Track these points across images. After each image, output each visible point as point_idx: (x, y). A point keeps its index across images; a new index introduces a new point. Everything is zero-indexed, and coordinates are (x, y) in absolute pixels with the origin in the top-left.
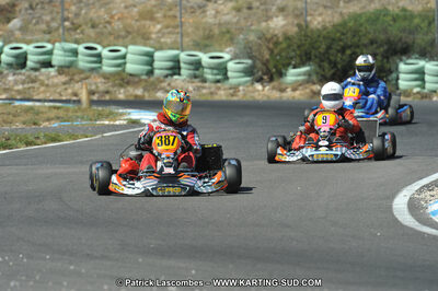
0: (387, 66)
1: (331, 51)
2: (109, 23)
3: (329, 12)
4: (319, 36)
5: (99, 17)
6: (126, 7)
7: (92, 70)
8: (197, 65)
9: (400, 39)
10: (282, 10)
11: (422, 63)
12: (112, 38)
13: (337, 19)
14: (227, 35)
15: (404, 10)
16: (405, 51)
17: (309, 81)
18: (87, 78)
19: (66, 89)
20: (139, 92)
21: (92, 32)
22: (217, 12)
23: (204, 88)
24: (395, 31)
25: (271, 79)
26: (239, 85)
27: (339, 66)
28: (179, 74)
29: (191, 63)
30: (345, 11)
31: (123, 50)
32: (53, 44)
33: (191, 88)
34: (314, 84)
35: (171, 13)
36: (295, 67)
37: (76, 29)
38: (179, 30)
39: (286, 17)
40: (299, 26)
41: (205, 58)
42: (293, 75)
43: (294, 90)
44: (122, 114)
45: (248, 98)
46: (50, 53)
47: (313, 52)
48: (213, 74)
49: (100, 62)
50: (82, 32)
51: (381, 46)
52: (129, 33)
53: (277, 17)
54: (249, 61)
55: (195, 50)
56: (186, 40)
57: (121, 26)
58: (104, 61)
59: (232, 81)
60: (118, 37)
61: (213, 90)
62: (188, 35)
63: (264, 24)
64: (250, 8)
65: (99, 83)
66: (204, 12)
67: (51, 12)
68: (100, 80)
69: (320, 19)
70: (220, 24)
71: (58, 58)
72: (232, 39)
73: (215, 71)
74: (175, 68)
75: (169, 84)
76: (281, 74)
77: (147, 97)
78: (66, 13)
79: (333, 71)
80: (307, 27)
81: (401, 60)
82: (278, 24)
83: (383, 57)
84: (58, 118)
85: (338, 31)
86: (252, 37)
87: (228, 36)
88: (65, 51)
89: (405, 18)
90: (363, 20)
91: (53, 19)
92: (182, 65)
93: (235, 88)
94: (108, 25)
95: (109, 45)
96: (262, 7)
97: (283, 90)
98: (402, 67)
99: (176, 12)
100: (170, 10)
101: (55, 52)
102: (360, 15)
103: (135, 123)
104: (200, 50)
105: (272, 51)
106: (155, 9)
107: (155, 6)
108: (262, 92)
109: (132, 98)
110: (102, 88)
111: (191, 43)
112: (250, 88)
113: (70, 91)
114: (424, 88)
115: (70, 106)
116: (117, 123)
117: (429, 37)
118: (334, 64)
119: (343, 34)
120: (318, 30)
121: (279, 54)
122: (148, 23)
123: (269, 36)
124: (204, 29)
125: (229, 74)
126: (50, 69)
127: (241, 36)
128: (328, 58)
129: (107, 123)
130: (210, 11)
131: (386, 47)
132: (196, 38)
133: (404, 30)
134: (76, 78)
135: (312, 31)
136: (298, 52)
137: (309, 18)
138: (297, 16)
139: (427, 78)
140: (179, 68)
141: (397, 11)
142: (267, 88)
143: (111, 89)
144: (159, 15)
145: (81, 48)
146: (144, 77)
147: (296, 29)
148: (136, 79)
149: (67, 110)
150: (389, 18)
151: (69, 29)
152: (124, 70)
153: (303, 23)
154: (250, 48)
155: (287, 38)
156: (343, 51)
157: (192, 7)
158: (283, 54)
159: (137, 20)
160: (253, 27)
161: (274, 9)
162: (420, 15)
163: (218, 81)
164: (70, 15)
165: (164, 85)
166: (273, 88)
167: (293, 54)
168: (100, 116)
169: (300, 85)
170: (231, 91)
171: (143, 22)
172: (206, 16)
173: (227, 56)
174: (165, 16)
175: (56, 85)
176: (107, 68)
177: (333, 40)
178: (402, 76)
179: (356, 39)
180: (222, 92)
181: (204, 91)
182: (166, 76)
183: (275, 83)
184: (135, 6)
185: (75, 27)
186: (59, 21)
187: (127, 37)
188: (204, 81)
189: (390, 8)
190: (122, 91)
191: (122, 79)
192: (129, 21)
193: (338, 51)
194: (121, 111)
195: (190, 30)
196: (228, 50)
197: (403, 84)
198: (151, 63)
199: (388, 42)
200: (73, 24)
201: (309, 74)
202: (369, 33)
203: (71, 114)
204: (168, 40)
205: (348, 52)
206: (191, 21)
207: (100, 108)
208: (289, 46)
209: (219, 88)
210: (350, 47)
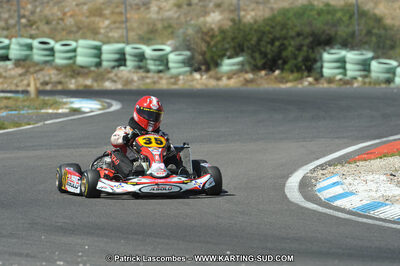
0: (312, 56)
1: (263, 43)
2: (62, 19)
3: (261, 7)
4: (251, 29)
5: (52, 14)
6: (77, 5)
7: (46, 62)
8: (141, 57)
9: (324, 32)
10: (218, 6)
11: (343, 53)
12: (64, 33)
13: (268, 14)
14: (168, 29)
15: (328, 5)
16: (328, 42)
17: (242, 70)
18: (41, 70)
19: (22, 81)
20: (88, 82)
21: (46, 28)
22: (160, 8)
23: (147, 77)
24: (319, 25)
25: (208, 70)
26: (179, 74)
27: (269, 56)
28: (125, 65)
29: (135, 56)
30: (275, 6)
31: (74, 44)
32: (10, 39)
33: (135, 78)
34: (247, 72)
35: (118, 10)
36: (229, 58)
37: (31, 26)
38: (124, 26)
39: (222, 13)
40: (233, 20)
41: (148, 51)
42: (228, 65)
43: (229, 78)
44: (65, 103)
45: (187, 87)
46: (7, 47)
47: (246, 44)
48: (155, 65)
49: (53, 55)
50: (37, 28)
51: (307, 37)
52: (79, 28)
53: (214, 12)
54: (188, 53)
55: (139, 43)
56: (132, 35)
57: (73, 23)
58: (57, 55)
59: (174, 71)
60: (70, 32)
61: (156, 79)
62: (133, 30)
63: (202, 19)
64: (189, 5)
65: (52, 75)
66: (148, 8)
67: (9, 10)
68: (53, 72)
69: (253, 13)
70: (162, 20)
71: (15, 52)
72: (172, 33)
73: (157, 63)
74: (121, 60)
75: (116, 75)
76: (217, 65)
77: (96, 86)
78: (22, 12)
79: (263, 61)
80: (240, 21)
81: (325, 50)
82: (215, 19)
83: (308, 47)
84: (7, 108)
85: (267, 25)
86: (190, 31)
87: (170, 30)
88: (21, 45)
89: (328, 12)
90: (291, 14)
91: (11, 17)
92: (128, 57)
93: (176, 77)
94: (60, 22)
95: (61, 40)
96: (201, 4)
97: (219, 79)
98: (326, 56)
99: (121, 9)
100: (117, 7)
101: (12, 46)
102: (288, 10)
103: (76, 111)
104: (144, 44)
105: (208, 43)
106: (103, 7)
107: (103, 4)
108: (200, 80)
109: (81, 88)
110: (55, 78)
111: (136, 37)
112: (189, 78)
113: (25, 82)
114: (345, 75)
115: (20, 96)
116: (60, 111)
117: (350, 30)
118: (264, 55)
119: (272, 27)
120: (250, 24)
121: (215, 46)
122: (97, 19)
123: (205, 30)
124: (148, 24)
125: (171, 65)
126: (8, 63)
127: (181, 31)
128: (260, 50)
129: (50, 111)
130: (154, 8)
131: (310, 39)
132: (140, 32)
133: (327, 23)
134: (32, 70)
135: (245, 25)
136: (232, 44)
137: (242, 13)
138: (232, 11)
139: (348, 66)
140: (125, 60)
141: (321, 5)
142: (204, 77)
143: (63, 80)
144: (107, 12)
145: (35, 43)
146: (93, 69)
147: (230, 23)
148: (86, 70)
149: (16, 100)
150: (314, 13)
151: (25, 26)
152: (74, 63)
153: (237, 18)
154: (189, 41)
155: (222, 31)
156: (272, 42)
157: (137, 5)
158: (219, 46)
159: (87, 17)
160: (192, 22)
161: (211, 5)
162: (342, 10)
163: (160, 71)
164: (27, 13)
165: (112, 75)
166: (211, 77)
167: (227, 46)
168: (45, 105)
169: (234, 74)
170: (173, 80)
171: (93, 19)
172: (149, 13)
173: (168, 49)
174: (113, 13)
175: (13, 77)
176: (59, 61)
177: (264, 33)
178: (326, 65)
179: (284, 32)
180: (164, 82)
181: (148, 81)
182: (113, 67)
183: (212, 73)
184: (85, 4)
185: (31, 24)
186: (16, 19)
187: (77, 32)
188: (148, 71)
189: (316, 3)
190: (73, 81)
191: (74, 71)
192: (80, 18)
193: (268, 43)
194: (65, 100)
195: (135, 25)
196: (169, 42)
197: (327, 72)
198: (99, 55)
199: (313, 34)
200: (29, 21)
201: (242, 64)
202: (295, 26)
203: (19, 104)
204: (115, 34)
205: (277, 44)
206: (136, 16)
207: (47, 98)
208: (224, 39)
209: (161, 78)
210: (278, 39)
